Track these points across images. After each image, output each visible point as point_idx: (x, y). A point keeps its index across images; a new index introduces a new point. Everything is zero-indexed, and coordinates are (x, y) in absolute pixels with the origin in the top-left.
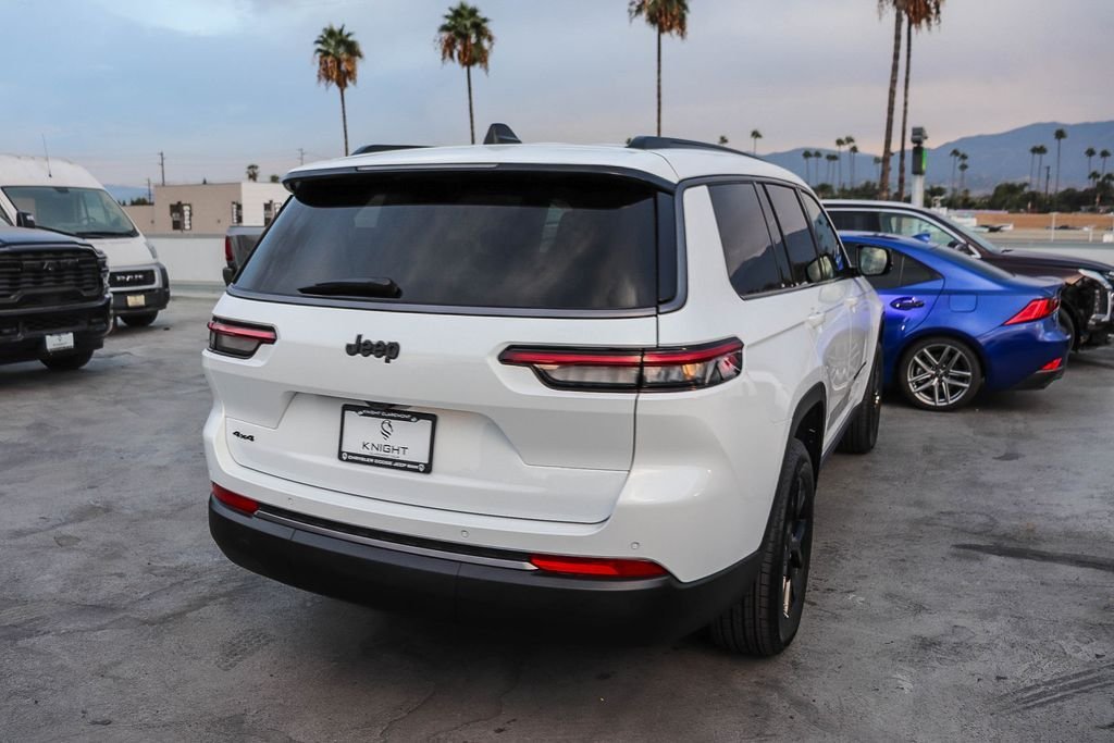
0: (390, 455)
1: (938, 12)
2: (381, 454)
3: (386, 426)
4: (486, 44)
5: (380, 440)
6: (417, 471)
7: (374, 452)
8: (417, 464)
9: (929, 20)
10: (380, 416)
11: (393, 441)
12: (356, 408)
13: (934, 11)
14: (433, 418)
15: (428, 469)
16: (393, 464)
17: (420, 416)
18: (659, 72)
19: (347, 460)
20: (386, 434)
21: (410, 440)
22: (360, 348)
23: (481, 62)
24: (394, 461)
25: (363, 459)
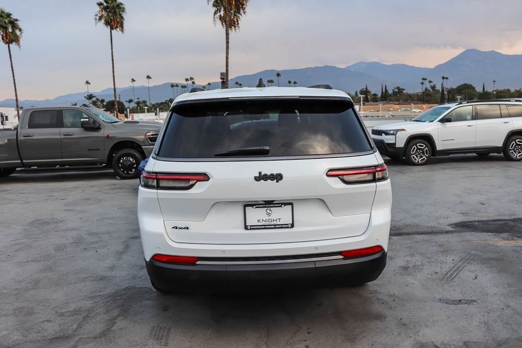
0: (272, 223)
1: (238, 24)
2: (267, 223)
3: (268, 211)
4: (18, 32)
5: (267, 217)
6: (288, 227)
7: (264, 223)
8: (287, 224)
9: (235, 27)
10: (265, 207)
11: (273, 217)
12: (252, 205)
13: (236, 23)
14: (291, 204)
15: (292, 226)
16: (275, 227)
17: (285, 204)
18: (112, 48)
19: (251, 229)
20: (269, 214)
21: (282, 215)
22: (261, 177)
23: (16, 42)
24: (275, 225)
25: (259, 227)
